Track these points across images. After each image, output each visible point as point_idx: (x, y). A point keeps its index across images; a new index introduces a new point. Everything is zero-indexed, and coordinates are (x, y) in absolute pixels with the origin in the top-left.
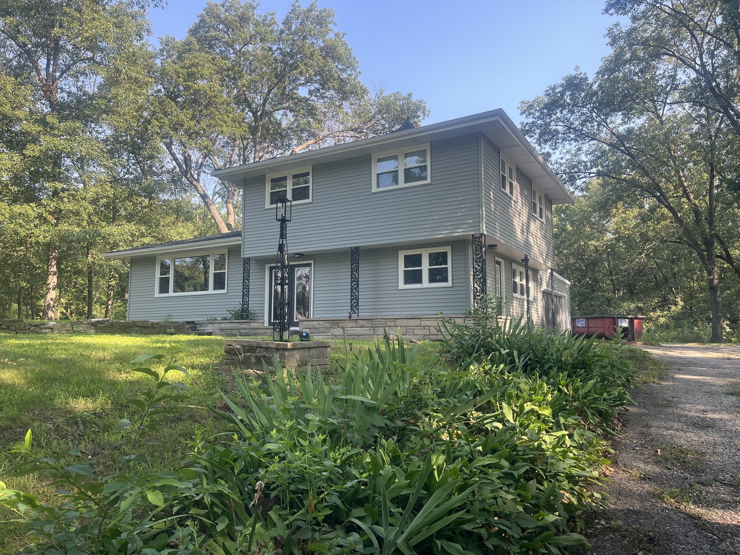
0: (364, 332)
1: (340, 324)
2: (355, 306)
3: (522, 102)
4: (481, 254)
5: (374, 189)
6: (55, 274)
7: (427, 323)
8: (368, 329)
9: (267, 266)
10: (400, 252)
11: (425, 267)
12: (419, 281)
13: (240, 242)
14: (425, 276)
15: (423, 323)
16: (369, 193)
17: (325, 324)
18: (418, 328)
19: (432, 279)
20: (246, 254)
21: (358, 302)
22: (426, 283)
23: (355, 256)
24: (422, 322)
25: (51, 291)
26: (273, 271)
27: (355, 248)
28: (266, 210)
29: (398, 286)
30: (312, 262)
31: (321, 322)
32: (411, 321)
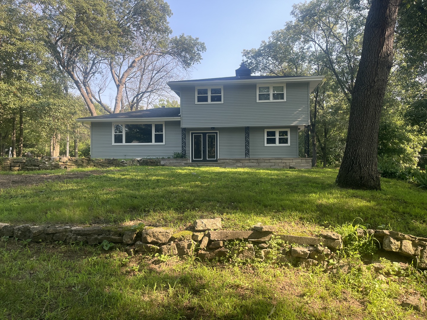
0: (254, 165)
1: (241, 161)
2: (247, 153)
3: (244, 50)
5: (258, 101)
7: (285, 161)
8: (255, 163)
9: (191, 132)
10: (265, 130)
11: (277, 137)
12: (274, 143)
13: (180, 120)
14: (277, 141)
15: (283, 161)
16: (255, 103)
18: (280, 163)
19: (280, 142)
20: (183, 126)
21: (249, 152)
22: (277, 144)
23: (247, 131)
26: (193, 135)
27: (247, 127)
28: (196, 104)
29: (263, 145)
30: (218, 132)
31: (231, 160)
32: (277, 160)
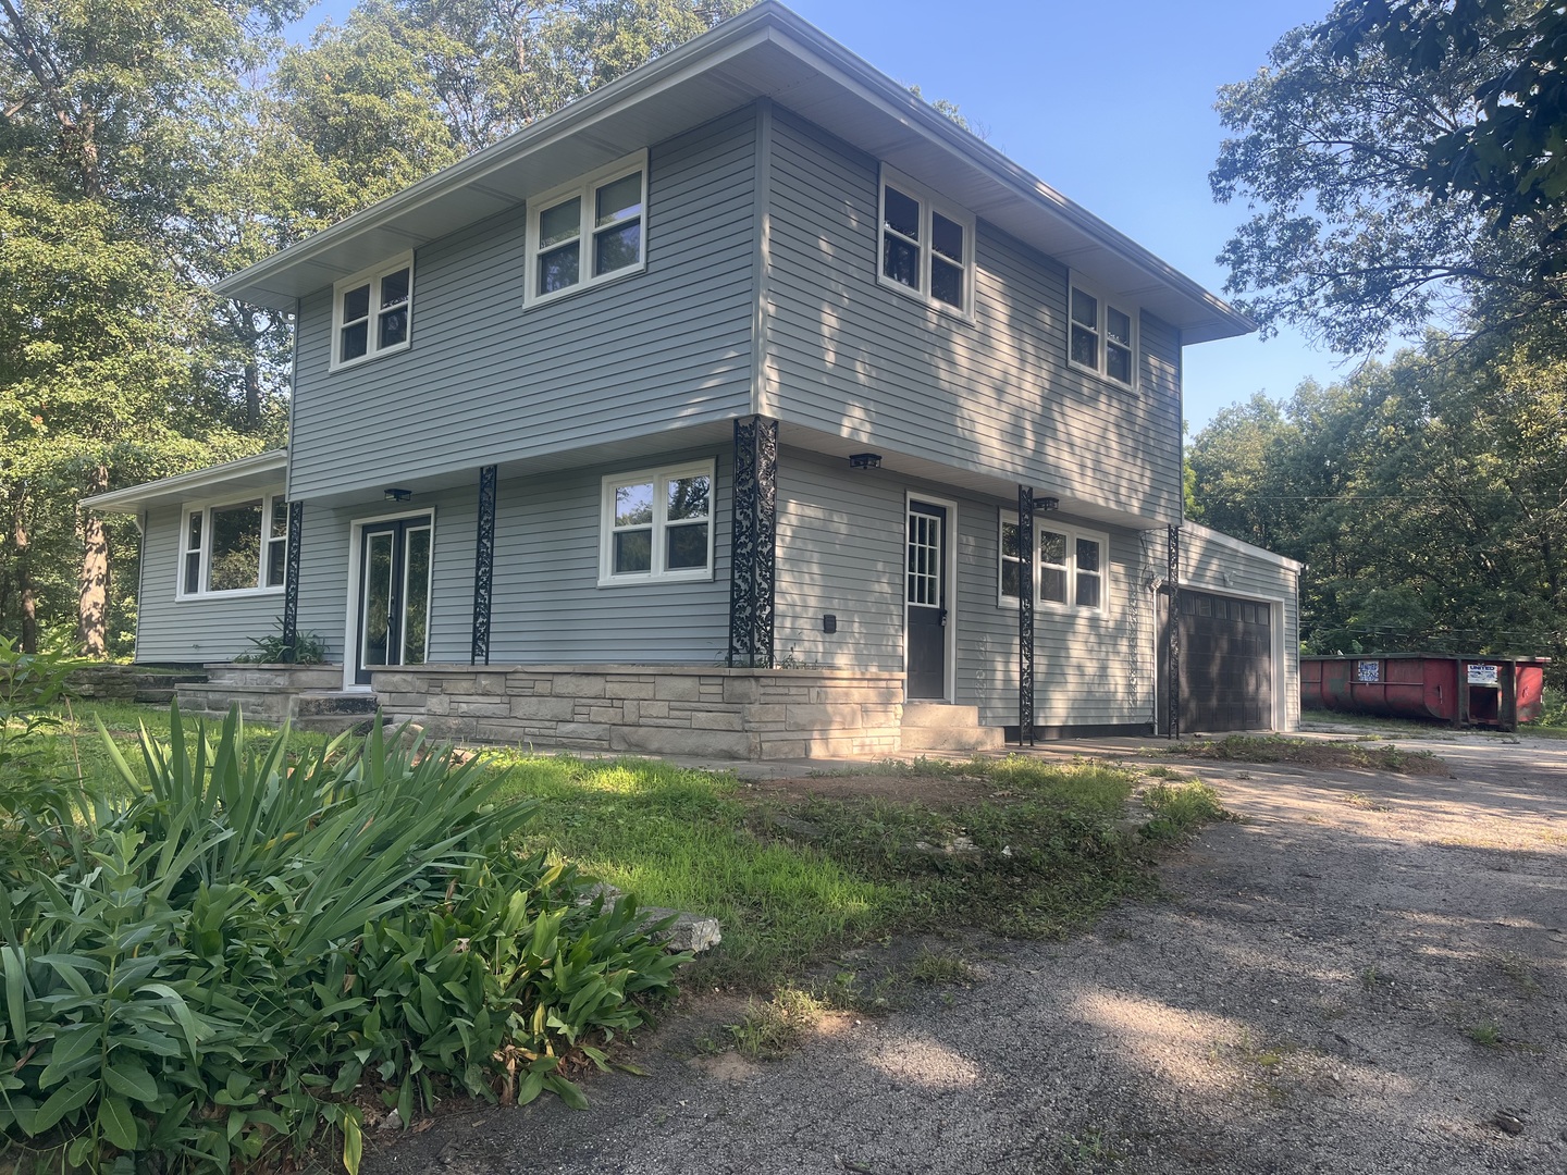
1: (446, 685)
2: (481, 633)
4: (751, 482)
5: (531, 299)
6: (99, 551)
7: (619, 689)
8: (498, 700)
9: (356, 523)
10: (605, 480)
11: (659, 521)
12: (643, 564)
13: (284, 464)
14: (658, 549)
15: (610, 689)
16: (517, 313)
17: (418, 683)
18: (600, 702)
19: (674, 561)
20: (294, 493)
21: (488, 624)
22: (658, 568)
24: (609, 686)
25: (93, 585)
26: (369, 536)
27: (489, 469)
28: (334, 374)
29: (596, 578)
30: (431, 511)
31: (410, 677)
32: (585, 681)
